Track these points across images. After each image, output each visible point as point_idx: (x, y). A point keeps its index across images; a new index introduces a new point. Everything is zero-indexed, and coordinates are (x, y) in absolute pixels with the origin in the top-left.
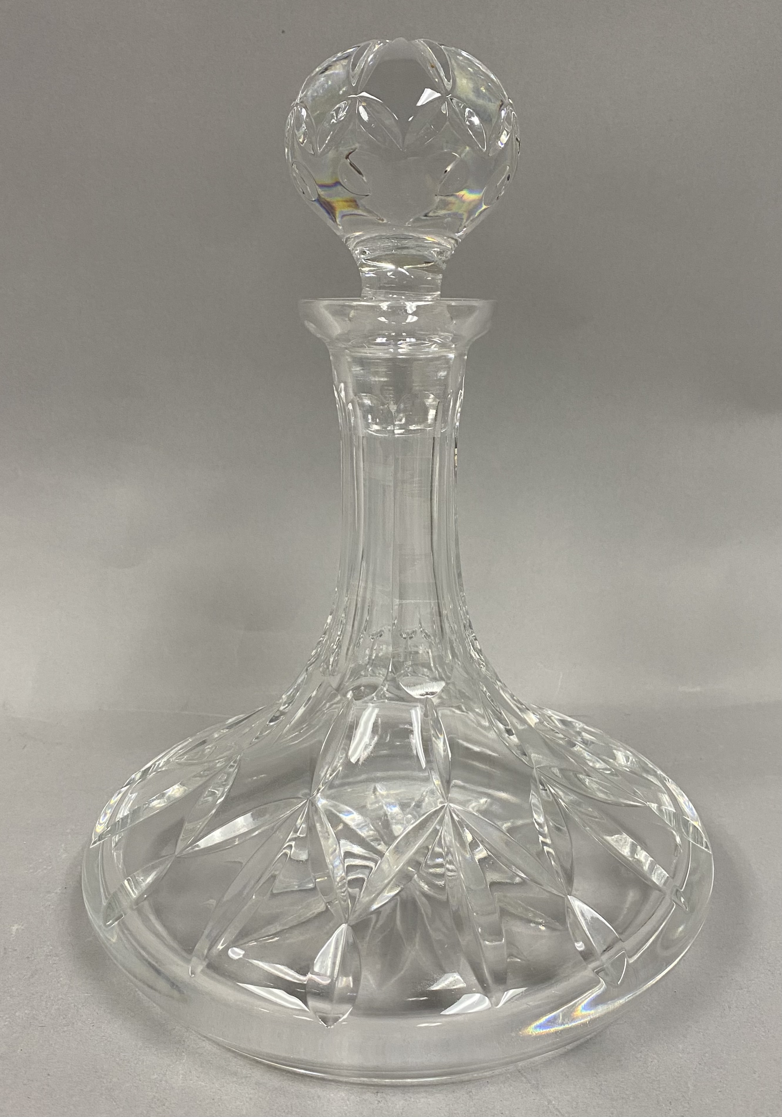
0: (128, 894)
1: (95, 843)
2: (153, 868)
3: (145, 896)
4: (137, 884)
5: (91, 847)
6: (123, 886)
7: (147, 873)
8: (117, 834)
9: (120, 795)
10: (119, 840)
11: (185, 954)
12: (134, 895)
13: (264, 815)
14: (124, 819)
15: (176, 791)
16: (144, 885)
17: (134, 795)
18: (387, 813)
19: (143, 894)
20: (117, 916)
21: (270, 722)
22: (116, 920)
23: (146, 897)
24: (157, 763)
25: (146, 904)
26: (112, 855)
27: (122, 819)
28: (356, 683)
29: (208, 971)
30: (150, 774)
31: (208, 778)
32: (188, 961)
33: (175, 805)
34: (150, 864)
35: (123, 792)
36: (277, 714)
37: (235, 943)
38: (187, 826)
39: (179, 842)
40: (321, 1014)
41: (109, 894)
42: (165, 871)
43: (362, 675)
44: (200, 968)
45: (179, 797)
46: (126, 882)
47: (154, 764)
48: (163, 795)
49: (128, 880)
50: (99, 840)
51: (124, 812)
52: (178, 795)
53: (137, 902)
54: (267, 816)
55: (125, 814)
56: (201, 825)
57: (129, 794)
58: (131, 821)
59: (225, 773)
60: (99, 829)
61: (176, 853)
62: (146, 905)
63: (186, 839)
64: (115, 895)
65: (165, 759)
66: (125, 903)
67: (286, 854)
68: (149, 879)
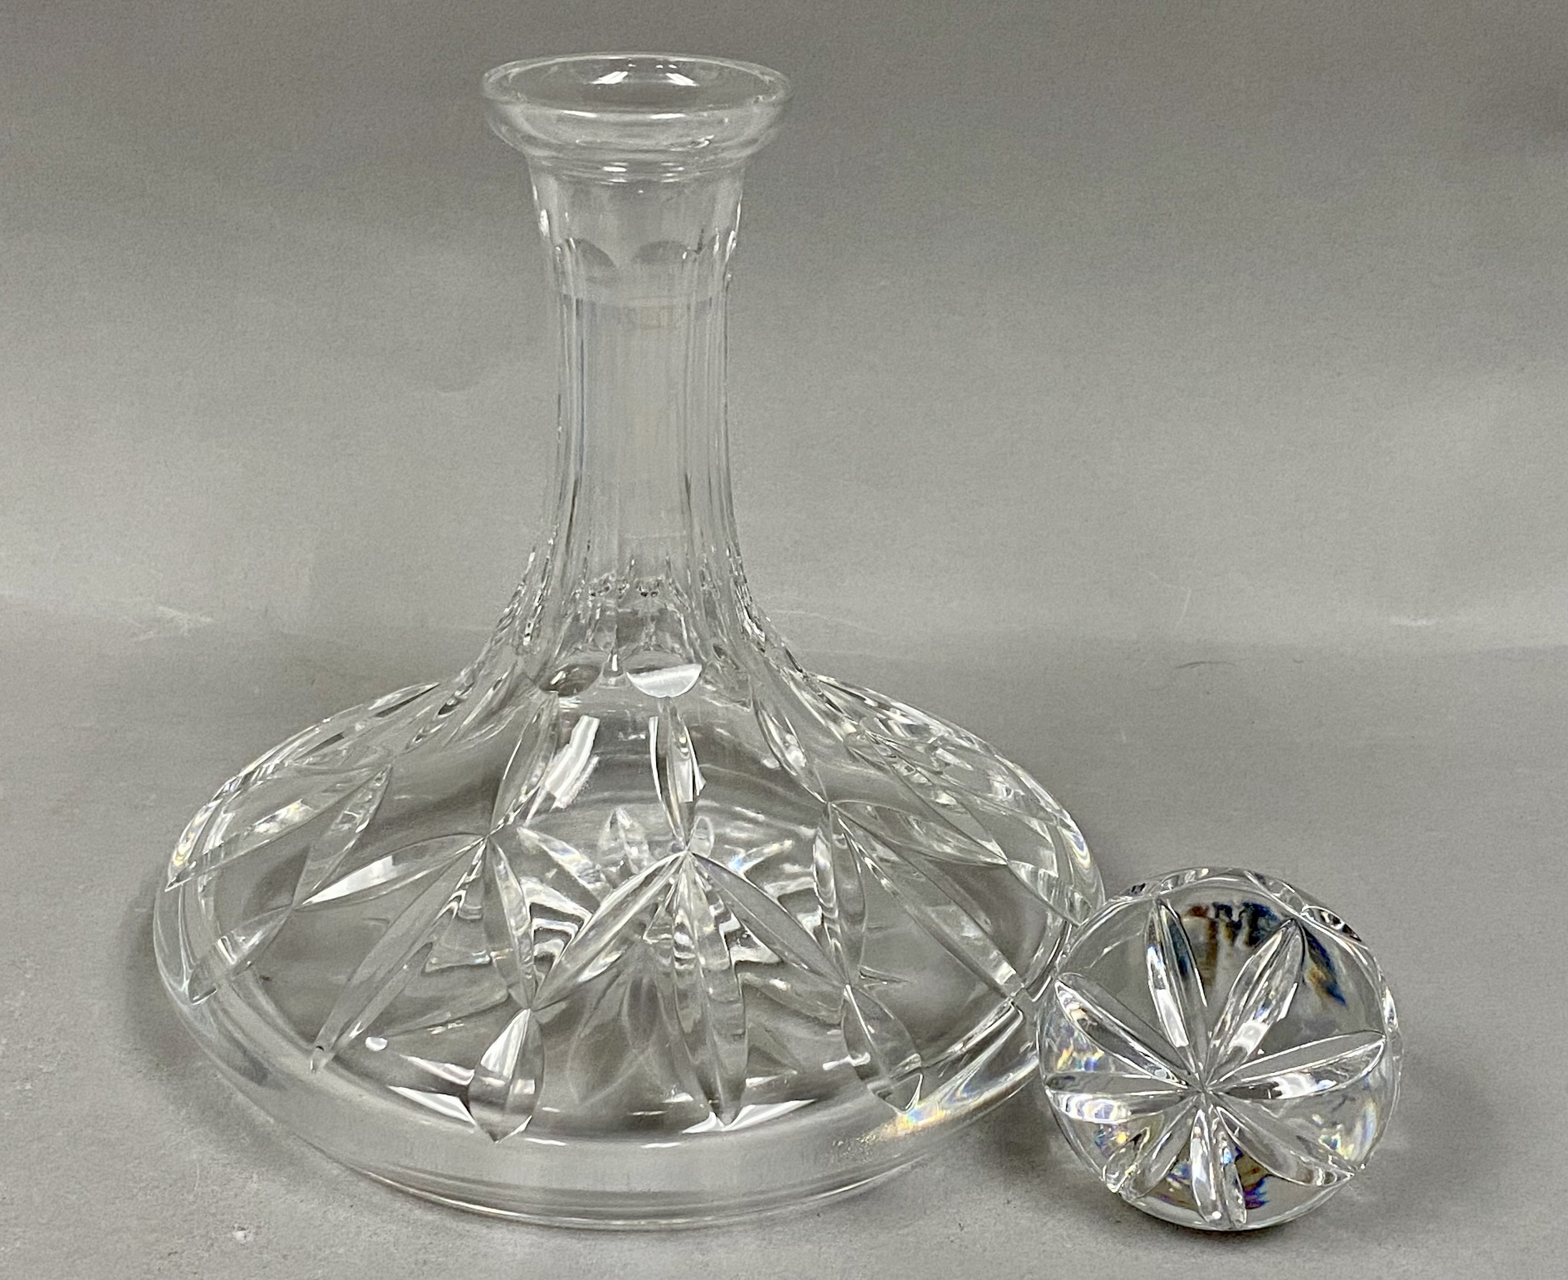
0: (222, 960)
1: (172, 884)
2: (260, 923)
3: (249, 963)
4: (235, 946)
5: (166, 890)
6: (215, 948)
7: (249, 931)
8: (204, 873)
9: (209, 814)
10: (209, 883)
11: (302, 1043)
12: (233, 960)
13: (424, 856)
14: (215, 852)
15: (293, 812)
16: (247, 947)
17: (230, 816)
18: (629, 856)
19: (246, 960)
20: (206, 990)
21: (440, 713)
22: (206, 994)
23: (250, 965)
24: (265, 766)
25: (248, 974)
26: (198, 904)
27: (212, 851)
28: (572, 660)
29: (335, 1066)
30: (254, 784)
31: (342, 795)
32: (308, 1053)
33: (291, 832)
34: (257, 919)
35: (212, 809)
36: (451, 702)
37: (374, 1030)
38: (310, 865)
39: (298, 889)
40: (490, 1128)
41: (194, 958)
42: (276, 931)
43: (578, 649)
44: (324, 1061)
45: (300, 822)
46: (220, 942)
47: (260, 767)
48: (273, 818)
49: (223, 941)
50: (178, 881)
51: (215, 840)
52: (297, 819)
53: (237, 970)
54: (427, 857)
55: (217, 845)
56: (330, 864)
57: (222, 813)
58: (226, 854)
59: (368, 789)
60: (177, 862)
61: (294, 904)
62: (249, 977)
63: (308, 884)
64: (204, 960)
65: (277, 761)
66: (218, 972)
67: (450, 911)
68: (256, 939)
